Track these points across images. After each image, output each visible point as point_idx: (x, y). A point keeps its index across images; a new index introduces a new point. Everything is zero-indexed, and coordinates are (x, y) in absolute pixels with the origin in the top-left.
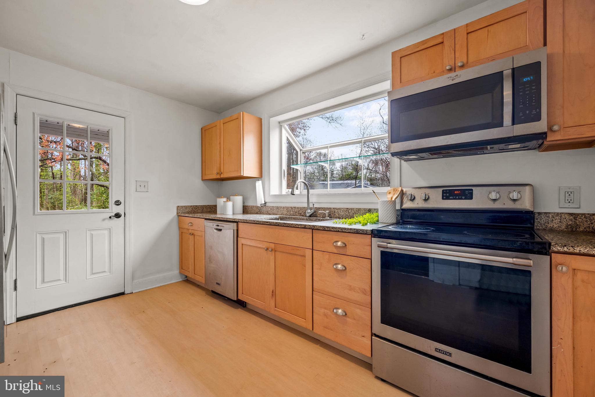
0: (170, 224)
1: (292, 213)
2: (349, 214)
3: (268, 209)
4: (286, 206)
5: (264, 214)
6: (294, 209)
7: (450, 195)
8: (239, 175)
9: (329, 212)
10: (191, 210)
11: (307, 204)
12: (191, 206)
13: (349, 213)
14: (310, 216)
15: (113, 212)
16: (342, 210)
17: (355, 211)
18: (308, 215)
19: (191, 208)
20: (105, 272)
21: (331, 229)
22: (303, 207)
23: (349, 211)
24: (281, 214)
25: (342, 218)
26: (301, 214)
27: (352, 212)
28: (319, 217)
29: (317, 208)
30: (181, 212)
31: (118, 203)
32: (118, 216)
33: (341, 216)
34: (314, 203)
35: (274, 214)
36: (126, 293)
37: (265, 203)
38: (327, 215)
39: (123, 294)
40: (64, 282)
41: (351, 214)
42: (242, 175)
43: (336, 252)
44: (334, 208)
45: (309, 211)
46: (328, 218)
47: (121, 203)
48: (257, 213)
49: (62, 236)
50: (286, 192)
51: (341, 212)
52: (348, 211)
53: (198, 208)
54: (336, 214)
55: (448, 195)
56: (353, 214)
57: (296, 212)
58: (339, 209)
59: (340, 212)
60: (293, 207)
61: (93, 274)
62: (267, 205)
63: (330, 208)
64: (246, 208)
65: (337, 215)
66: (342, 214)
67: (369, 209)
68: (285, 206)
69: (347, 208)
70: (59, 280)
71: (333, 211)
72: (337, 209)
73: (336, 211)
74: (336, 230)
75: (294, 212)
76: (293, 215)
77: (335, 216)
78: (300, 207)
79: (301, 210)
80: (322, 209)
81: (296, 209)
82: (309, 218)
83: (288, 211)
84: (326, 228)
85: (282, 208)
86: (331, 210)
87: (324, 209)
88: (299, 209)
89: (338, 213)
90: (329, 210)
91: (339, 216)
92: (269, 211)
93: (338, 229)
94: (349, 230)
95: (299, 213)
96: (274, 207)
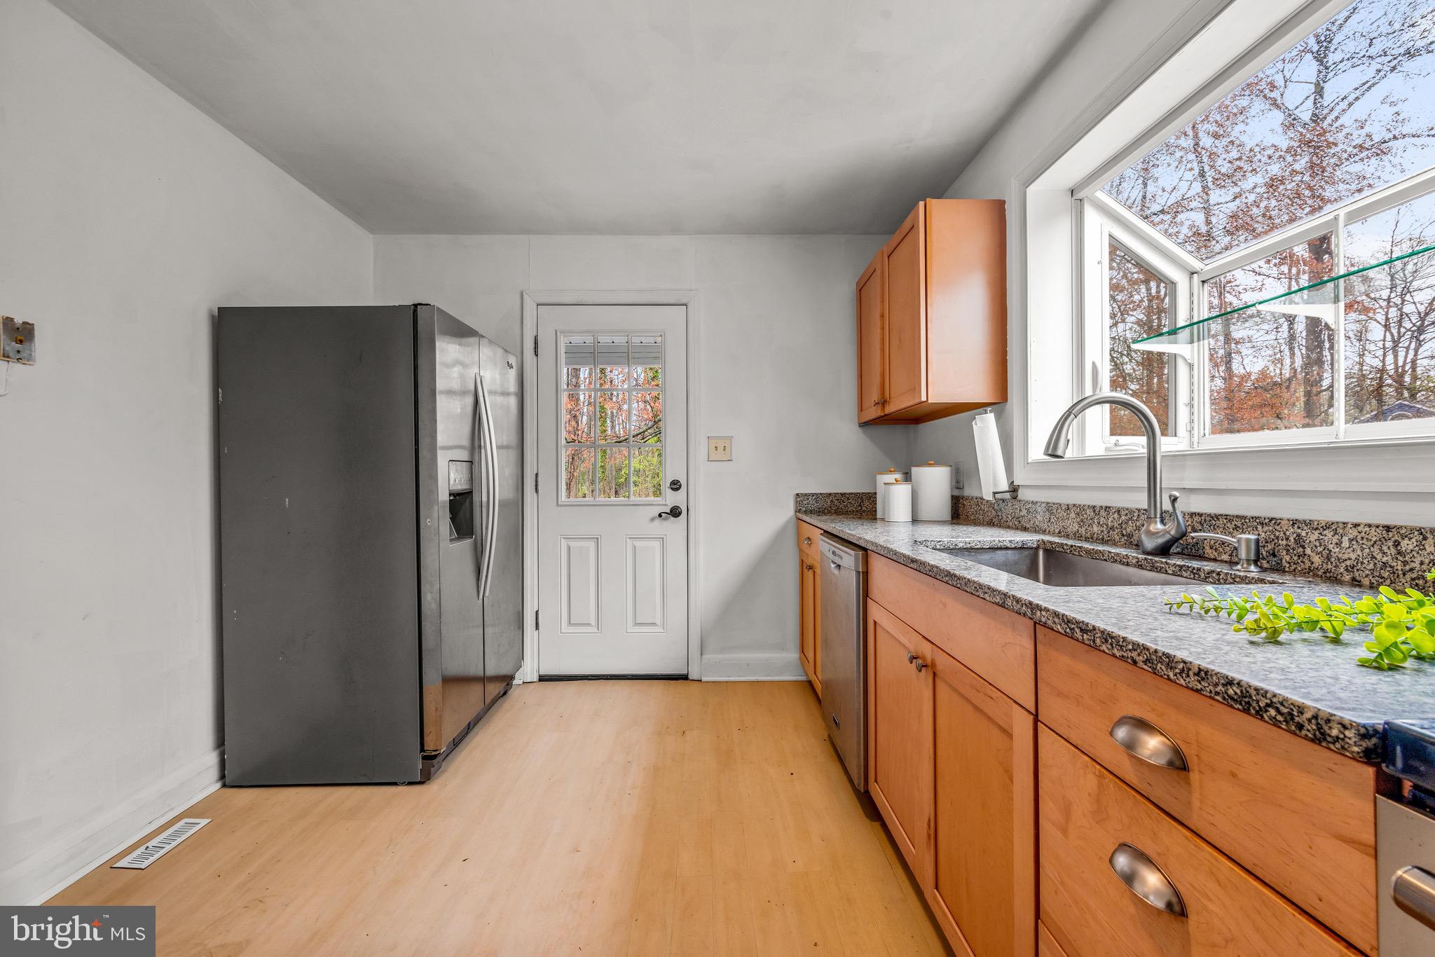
0: (779, 536)
1: (1096, 529)
2: (1405, 563)
3: (1020, 510)
4: (1078, 503)
5: (1009, 527)
6: (1103, 513)
8: (917, 401)
9: (1257, 541)
10: (829, 503)
11: (1146, 494)
12: (830, 494)
14: (1164, 550)
15: (666, 505)
16: (1353, 533)
18: (1150, 544)
19: (829, 501)
20: (654, 624)
21: (1098, 642)
22: (1139, 510)
23: (1404, 544)
24: (1059, 532)
25: (1347, 578)
26: (1130, 536)
28: (1215, 560)
29: (1200, 515)
30: (804, 509)
31: (675, 486)
32: (675, 512)
33: (1342, 570)
34: (1177, 494)
35: (1036, 530)
36: (690, 677)
37: (1014, 490)
38: (1243, 554)
39: (685, 677)
40: (596, 630)
42: (924, 399)
44: (1294, 522)
45: (1159, 526)
46: (1252, 568)
47: (680, 486)
48: (991, 524)
49: (592, 544)
50: (1107, 449)
51: (1346, 543)
53: (848, 499)
54: (1308, 551)
57: (1112, 528)
58: (1328, 526)
59: (1339, 544)
60: (1102, 508)
61: (637, 624)
62: (1023, 494)
63: (1271, 520)
64: (964, 504)
65: (1317, 560)
66: (1353, 556)
68: (1071, 502)
69: (1388, 529)
70: (589, 625)
71: (1292, 539)
72: (1317, 529)
73: (1312, 539)
74: (1123, 656)
75: (1105, 526)
76: (1101, 537)
77: (1307, 561)
78: (1127, 509)
79: (1130, 522)
80: (1230, 521)
81: (1111, 514)
82: (1151, 559)
83: (1082, 521)
84: (1076, 629)
85: (1063, 508)
86: (1276, 527)
87: (1239, 524)
88: (1123, 517)
89: (1320, 549)
90: (1266, 528)
91: (1329, 567)
92: (1024, 516)
93: (1130, 650)
94: (1195, 674)
95: (1124, 532)
96: (1037, 502)
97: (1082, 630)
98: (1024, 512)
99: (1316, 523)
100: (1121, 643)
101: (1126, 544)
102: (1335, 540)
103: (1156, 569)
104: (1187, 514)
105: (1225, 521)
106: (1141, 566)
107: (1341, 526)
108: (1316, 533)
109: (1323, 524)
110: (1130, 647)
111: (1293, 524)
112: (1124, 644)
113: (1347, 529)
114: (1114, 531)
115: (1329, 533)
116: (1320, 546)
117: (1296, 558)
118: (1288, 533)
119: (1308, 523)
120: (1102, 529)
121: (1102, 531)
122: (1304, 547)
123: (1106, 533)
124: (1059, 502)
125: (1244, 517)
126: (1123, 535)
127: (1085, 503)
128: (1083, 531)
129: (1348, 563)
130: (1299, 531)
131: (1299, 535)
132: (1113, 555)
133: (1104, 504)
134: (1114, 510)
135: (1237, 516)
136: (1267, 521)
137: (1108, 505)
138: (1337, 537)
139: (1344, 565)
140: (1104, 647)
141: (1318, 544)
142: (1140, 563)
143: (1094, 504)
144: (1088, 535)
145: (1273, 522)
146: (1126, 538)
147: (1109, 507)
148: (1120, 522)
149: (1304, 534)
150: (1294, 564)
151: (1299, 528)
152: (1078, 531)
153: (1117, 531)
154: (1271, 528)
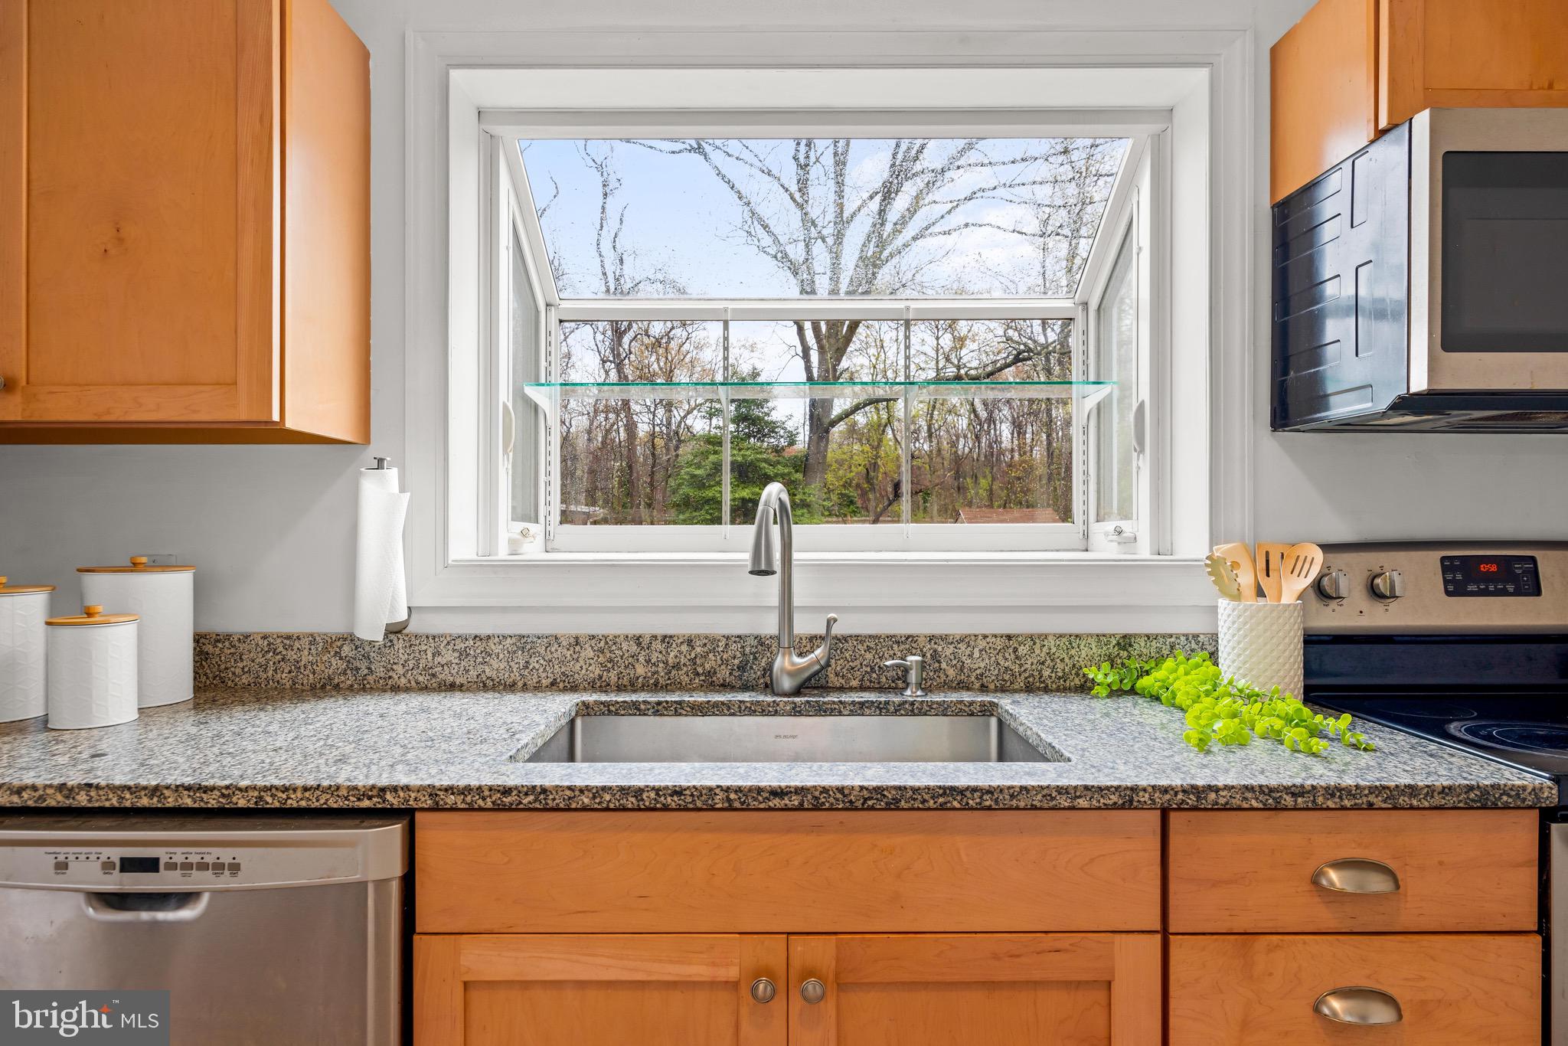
1: (640, 671)
2: (1021, 665)
3: (436, 653)
4: (599, 632)
6: (657, 645)
7: (1468, 580)
9: (920, 661)
11: (773, 616)
13: (1017, 658)
14: (799, 687)
16: (982, 644)
17: (1054, 650)
18: (787, 684)
21: (1320, 800)
23: (1020, 649)
25: (977, 685)
26: (711, 674)
27: (1037, 651)
33: (973, 679)
38: (913, 678)
41: (1026, 666)
43: (1333, 925)
44: (931, 638)
45: (796, 655)
46: (919, 691)
51: (977, 654)
52: (1015, 650)
54: (944, 665)
55: (1459, 577)
56: (1043, 663)
58: (961, 639)
59: (970, 656)
60: (655, 637)
62: (420, 625)
65: (951, 672)
66: (982, 665)
67: (1124, 637)
69: (1009, 637)
71: (928, 655)
72: (952, 643)
73: (948, 654)
74: (1355, 804)
75: (661, 665)
76: (652, 681)
77: (942, 675)
78: (706, 638)
79: (711, 655)
80: (862, 642)
81: (674, 645)
82: (816, 702)
83: (611, 660)
84: (1285, 796)
85: (564, 643)
86: (913, 645)
87: (872, 645)
88: (698, 650)
89: (954, 662)
90: (902, 647)
91: (963, 677)
92: (449, 664)
93: (1366, 795)
94: (1439, 793)
95: (700, 670)
96: (489, 637)
97: (1294, 795)
98: (449, 656)
99: (951, 637)
100: (1353, 792)
101: (702, 686)
102: (967, 653)
103: (825, 712)
104: (804, 639)
105: (855, 643)
106: (800, 712)
107: (973, 638)
108: (951, 647)
109: (958, 638)
110: (1367, 792)
111: (931, 640)
112: (1358, 791)
113: (978, 641)
114: (679, 669)
115: (963, 646)
116: (955, 658)
117: (931, 674)
118: (925, 650)
119: (944, 638)
120: (654, 669)
121: (656, 672)
122: (939, 662)
123: (662, 674)
124: (554, 632)
125: (877, 637)
126: (698, 674)
127: (617, 632)
128: (613, 676)
129: (978, 672)
130: (936, 646)
131: (935, 651)
132: (749, 705)
133: (660, 631)
134: (680, 641)
135: (870, 636)
136: (903, 639)
137: (670, 632)
138: (969, 649)
139: (974, 674)
140: (1330, 804)
141: (952, 658)
142: (798, 709)
143: (638, 632)
144: (625, 681)
145: (910, 640)
146: (703, 678)
147: (671, 637)
148: (693, 656)
149: (940, 649)
150: (931, 679)
151: (935, 643)
152: (601, 677)
153: (685, 669)
154: (907, 646)
